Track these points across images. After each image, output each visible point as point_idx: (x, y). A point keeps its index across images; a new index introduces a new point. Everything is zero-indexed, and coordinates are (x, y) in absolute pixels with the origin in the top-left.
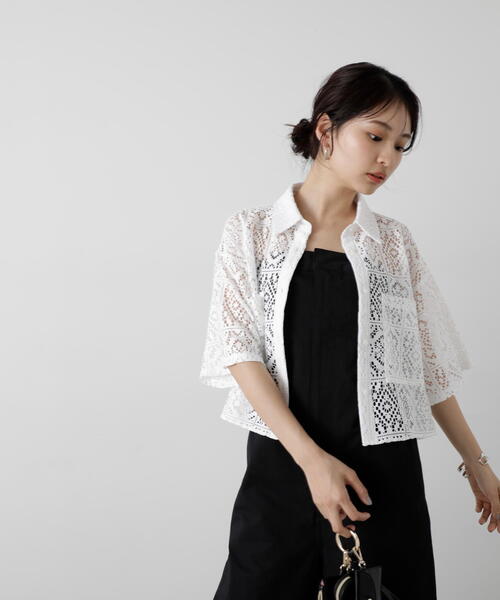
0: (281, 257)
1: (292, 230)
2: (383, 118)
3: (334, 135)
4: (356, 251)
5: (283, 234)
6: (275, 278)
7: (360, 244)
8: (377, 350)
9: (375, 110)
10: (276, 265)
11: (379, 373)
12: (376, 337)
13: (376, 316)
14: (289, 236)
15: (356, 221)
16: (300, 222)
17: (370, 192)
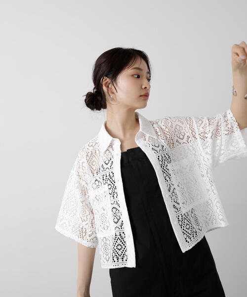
0: (111, 162)
1: (111, 146)
2: (136, 66)
3: (115, 85)
4: (146, 146)
5: (107, 150)
6: (111, 175)
7: (147, 141)
8: (174, 197)
9: (130, 63)
10: (109, 168)
11: (179, 209)
12: (171, 191)
13: (168, 179)
14: (110, 149)
15: (141, 130)
16: (113, 140)
17: (144, 106)
